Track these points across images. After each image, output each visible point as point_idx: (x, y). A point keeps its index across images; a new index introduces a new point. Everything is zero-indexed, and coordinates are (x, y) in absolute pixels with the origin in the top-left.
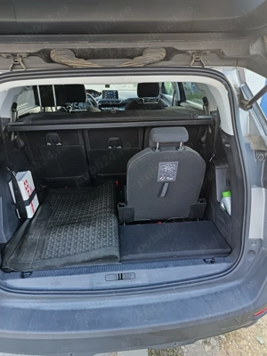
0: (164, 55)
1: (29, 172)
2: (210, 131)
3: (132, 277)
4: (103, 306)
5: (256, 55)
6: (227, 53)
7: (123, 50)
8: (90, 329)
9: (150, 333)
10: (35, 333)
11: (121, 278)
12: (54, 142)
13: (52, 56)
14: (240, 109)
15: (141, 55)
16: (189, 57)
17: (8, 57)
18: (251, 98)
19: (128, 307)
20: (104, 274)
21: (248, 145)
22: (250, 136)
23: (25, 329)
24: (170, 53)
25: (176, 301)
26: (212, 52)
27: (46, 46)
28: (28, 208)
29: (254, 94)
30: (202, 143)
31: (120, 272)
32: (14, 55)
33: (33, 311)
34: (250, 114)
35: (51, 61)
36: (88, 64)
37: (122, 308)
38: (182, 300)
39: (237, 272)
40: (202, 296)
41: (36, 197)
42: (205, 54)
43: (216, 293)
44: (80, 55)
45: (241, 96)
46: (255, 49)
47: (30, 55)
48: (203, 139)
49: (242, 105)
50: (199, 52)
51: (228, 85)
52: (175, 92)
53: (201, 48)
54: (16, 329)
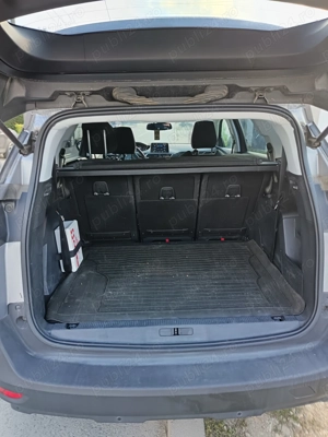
0: (226, 92)
1: (75, 222)
2: (276, 180)
3: (190, 332)
4: (157, 363)
5: (323, 91)
6: (292, 89)
7: (185, 87)
8: (142, 386)
9: (211, 395)
10: (82, 388)
11: (176, 333)
12: (102, 192)
13: (114, 94)
14: (308, 148)
15: (203, 92)
16: (252, 95)
17: (71, 96)
18: (318, 136)
19: (186, 366)
20: (158, 327)
21: (318, 186)
22: (320, 176)
23: (71, 383)
24: (233, 90)
25: (241, 361)
26: (276, 89)
27: (109, 84)
28: (73, 259)
29: (322, 131)
30: (266, 194)
31: (176, 327)
32: (77, 93)
33: (79, 365)
34: (319, 154)
35: (112, 99)
36: (149, 101)
37: (178, 366)
38: (247, 361)
39: (311, 331)
40: (271, 358)
41: (80, 250)
42: (268, 91)
43: (287, 355)
44: (142, 93)
45: (308, 135)
46: (320, 84)
47: (93, 93)
48: (268, 190)
49: (310, 144)
50: (263, 89)
51: (294, 123)
52: (234, 143)
53: (264, 85)
54: (61, 383)
